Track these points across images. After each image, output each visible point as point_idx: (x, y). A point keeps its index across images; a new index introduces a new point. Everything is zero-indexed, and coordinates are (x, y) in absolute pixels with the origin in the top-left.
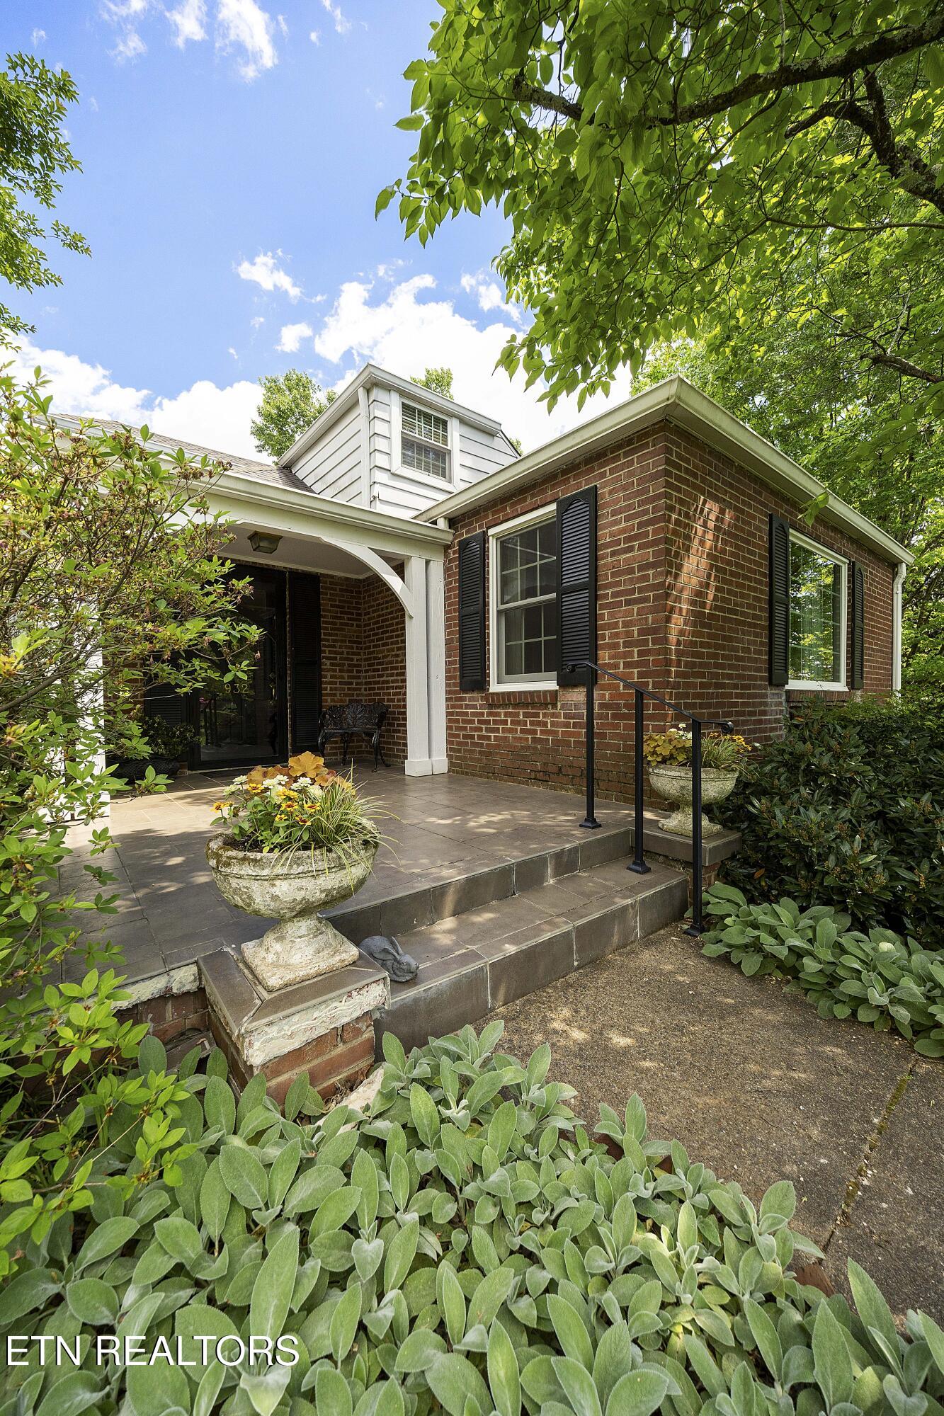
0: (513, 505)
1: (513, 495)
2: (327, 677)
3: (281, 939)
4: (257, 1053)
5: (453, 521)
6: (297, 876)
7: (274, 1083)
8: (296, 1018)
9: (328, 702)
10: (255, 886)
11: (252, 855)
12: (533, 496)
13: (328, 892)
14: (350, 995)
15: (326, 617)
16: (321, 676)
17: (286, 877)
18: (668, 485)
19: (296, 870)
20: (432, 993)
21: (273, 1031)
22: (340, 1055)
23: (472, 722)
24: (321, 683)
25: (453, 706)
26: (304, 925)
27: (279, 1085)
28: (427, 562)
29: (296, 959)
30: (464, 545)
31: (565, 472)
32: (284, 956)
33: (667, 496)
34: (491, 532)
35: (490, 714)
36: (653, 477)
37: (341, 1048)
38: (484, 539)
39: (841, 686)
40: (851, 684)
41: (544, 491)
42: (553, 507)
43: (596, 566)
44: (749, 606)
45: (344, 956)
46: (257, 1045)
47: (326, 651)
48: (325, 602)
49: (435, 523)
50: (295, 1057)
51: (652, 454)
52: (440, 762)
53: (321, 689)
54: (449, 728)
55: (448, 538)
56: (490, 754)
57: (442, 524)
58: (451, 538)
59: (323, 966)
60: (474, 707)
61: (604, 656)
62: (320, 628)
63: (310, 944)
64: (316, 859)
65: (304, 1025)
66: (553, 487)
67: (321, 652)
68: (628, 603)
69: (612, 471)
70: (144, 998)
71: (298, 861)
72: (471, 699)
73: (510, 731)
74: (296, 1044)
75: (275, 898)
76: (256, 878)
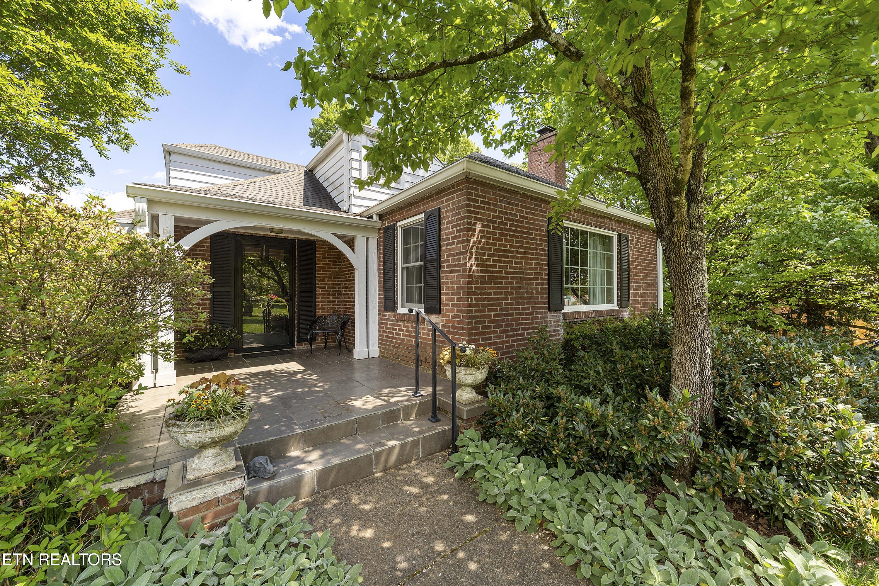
0: (407, 211)
1: (407, 206)
2: (320, 298)
3: (199, 458)
4: (174, 507)
5: (381, 216)
6: (196, 432)
7: (184, 520)
8: (195, 492)
9: (319, 313)
10: (179, 436)
11: (178, 423)
12: (415, 208)
13: (213, 439)
14: (225, 483)
15: (319, 264)
16: (316, 298)
17: (191, 432)
18: (469, 211)
19: (195, 429)
20: (281, 484)
21: (183, 498)
22: (221, 510)
23: (389, 329)
24: (316, 302)
25: (381, 319)
26: (210, 452)
27: (187, 521)
28: (367, 239)
29: (204, 466)
30: (386, 229)
31: (428, 197)
32: (199, 465)
33: (468, 217)
34: (399, 224)
35: (397, 325)
36: (462, 207)
37: (221, 507)
38: (394, 227)
39: (614, 306)
40: (620, 305)
41: (419, 206)
42: (422, 215)
43: (440, 250)
44: (531, 269)
45: (228, 466)
46: (174, 503)
47: (319, 284)
48: (319, 256)
49: (371, 217)
50: (195, 509)
51: (461, 195)
52: (374, 351)
53: (315, 305)
54: (379, 331)
55: (379, 225)
56: (397, 347)
57: (375, 217)
58: (380, 225)
59: (216, 470)
60: (390, 320)
61: (443, 298)
62: (316, 271)
63: (211, 460)
64: (205, 425)
65: (199, 496)
66: (423, 205)
67: (316, 284)
68: (453, 272)
69: (447, 201)
70: (142, 483)
71: (197, 426)
72: (389, 316)
73: (406, 335)
74: (195, 504)
75: (187, 441)
76: (179, 432)
